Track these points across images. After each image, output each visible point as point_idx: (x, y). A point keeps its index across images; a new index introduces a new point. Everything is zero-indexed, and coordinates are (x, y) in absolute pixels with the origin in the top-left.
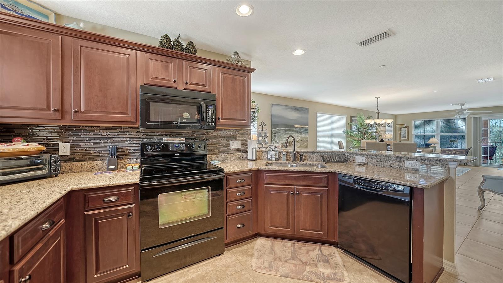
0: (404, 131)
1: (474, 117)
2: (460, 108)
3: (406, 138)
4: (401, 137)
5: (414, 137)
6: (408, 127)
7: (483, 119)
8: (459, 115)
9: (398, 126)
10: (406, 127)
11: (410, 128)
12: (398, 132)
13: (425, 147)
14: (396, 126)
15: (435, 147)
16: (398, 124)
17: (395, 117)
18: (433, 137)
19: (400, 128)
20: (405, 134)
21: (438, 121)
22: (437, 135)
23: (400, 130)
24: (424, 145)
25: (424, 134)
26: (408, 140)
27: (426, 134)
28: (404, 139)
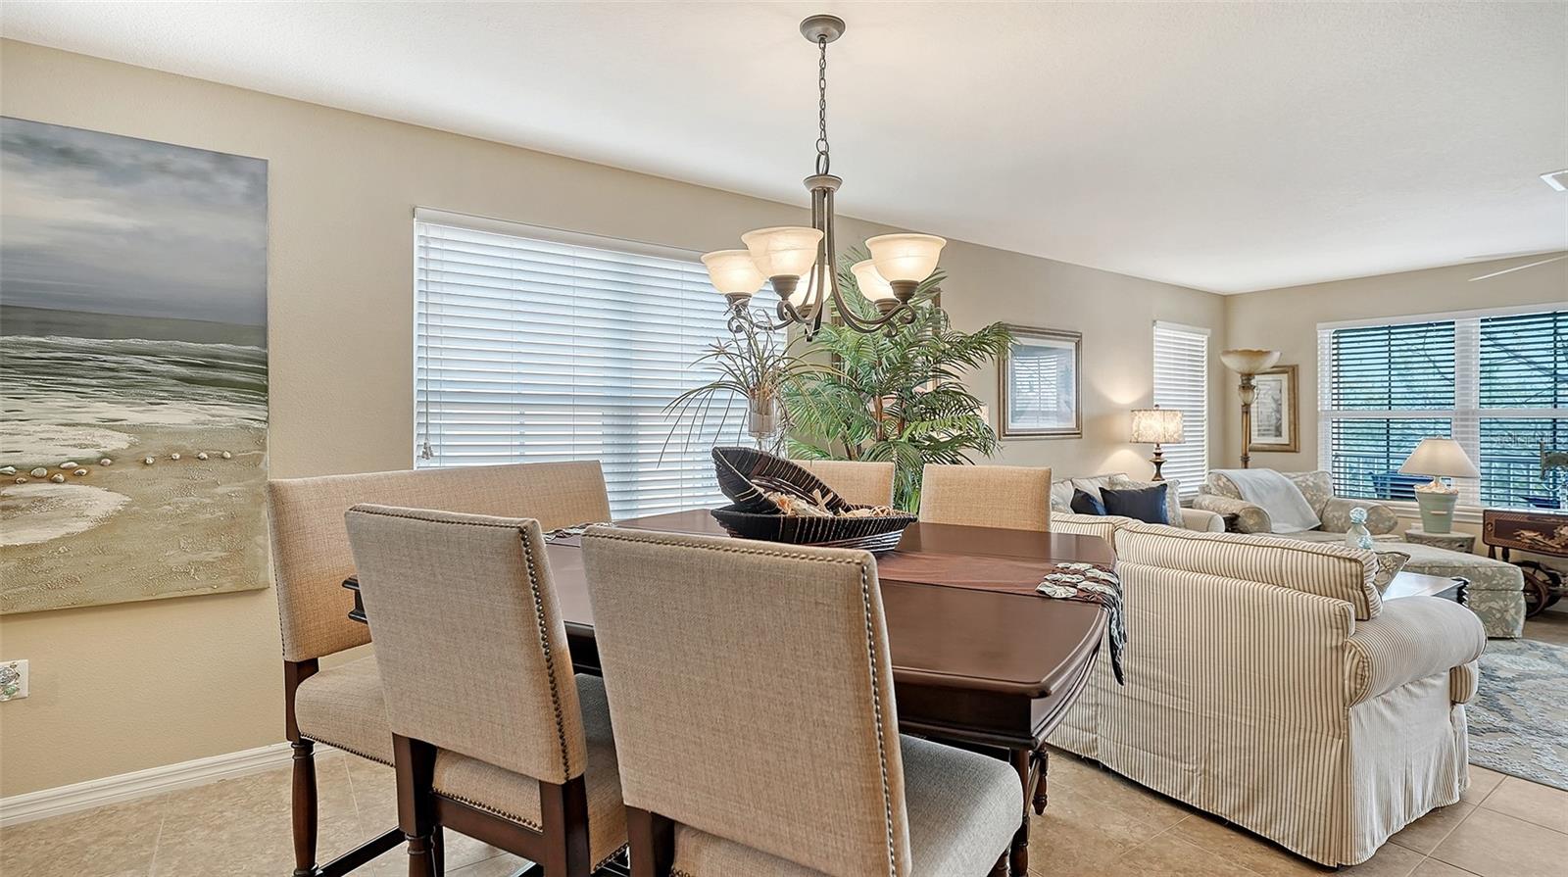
0: (1268, 391)
3: (1285, 439)
4: (1254, 429)
5: (1327, 428)
6: (1294, 368)
9: (1234, 364)
10: (1279, 370)
11: (1303, 376)
12: (1237, 399)
13: (1389, 493)
14: (1224, 365)
15: (1449, 499)
16: (1236, 352)
17: (1222, 307)
18: (1437, 430)
19: (1248, 377)
20: (1279, 411)
21: (1470, 326)
22: (1466, 415)
23: (1247, 387)
24: (1389, 482)
25: (1384, 413)
26: (1292, 448)
27: (1396, 413)
28: (1272, 440)
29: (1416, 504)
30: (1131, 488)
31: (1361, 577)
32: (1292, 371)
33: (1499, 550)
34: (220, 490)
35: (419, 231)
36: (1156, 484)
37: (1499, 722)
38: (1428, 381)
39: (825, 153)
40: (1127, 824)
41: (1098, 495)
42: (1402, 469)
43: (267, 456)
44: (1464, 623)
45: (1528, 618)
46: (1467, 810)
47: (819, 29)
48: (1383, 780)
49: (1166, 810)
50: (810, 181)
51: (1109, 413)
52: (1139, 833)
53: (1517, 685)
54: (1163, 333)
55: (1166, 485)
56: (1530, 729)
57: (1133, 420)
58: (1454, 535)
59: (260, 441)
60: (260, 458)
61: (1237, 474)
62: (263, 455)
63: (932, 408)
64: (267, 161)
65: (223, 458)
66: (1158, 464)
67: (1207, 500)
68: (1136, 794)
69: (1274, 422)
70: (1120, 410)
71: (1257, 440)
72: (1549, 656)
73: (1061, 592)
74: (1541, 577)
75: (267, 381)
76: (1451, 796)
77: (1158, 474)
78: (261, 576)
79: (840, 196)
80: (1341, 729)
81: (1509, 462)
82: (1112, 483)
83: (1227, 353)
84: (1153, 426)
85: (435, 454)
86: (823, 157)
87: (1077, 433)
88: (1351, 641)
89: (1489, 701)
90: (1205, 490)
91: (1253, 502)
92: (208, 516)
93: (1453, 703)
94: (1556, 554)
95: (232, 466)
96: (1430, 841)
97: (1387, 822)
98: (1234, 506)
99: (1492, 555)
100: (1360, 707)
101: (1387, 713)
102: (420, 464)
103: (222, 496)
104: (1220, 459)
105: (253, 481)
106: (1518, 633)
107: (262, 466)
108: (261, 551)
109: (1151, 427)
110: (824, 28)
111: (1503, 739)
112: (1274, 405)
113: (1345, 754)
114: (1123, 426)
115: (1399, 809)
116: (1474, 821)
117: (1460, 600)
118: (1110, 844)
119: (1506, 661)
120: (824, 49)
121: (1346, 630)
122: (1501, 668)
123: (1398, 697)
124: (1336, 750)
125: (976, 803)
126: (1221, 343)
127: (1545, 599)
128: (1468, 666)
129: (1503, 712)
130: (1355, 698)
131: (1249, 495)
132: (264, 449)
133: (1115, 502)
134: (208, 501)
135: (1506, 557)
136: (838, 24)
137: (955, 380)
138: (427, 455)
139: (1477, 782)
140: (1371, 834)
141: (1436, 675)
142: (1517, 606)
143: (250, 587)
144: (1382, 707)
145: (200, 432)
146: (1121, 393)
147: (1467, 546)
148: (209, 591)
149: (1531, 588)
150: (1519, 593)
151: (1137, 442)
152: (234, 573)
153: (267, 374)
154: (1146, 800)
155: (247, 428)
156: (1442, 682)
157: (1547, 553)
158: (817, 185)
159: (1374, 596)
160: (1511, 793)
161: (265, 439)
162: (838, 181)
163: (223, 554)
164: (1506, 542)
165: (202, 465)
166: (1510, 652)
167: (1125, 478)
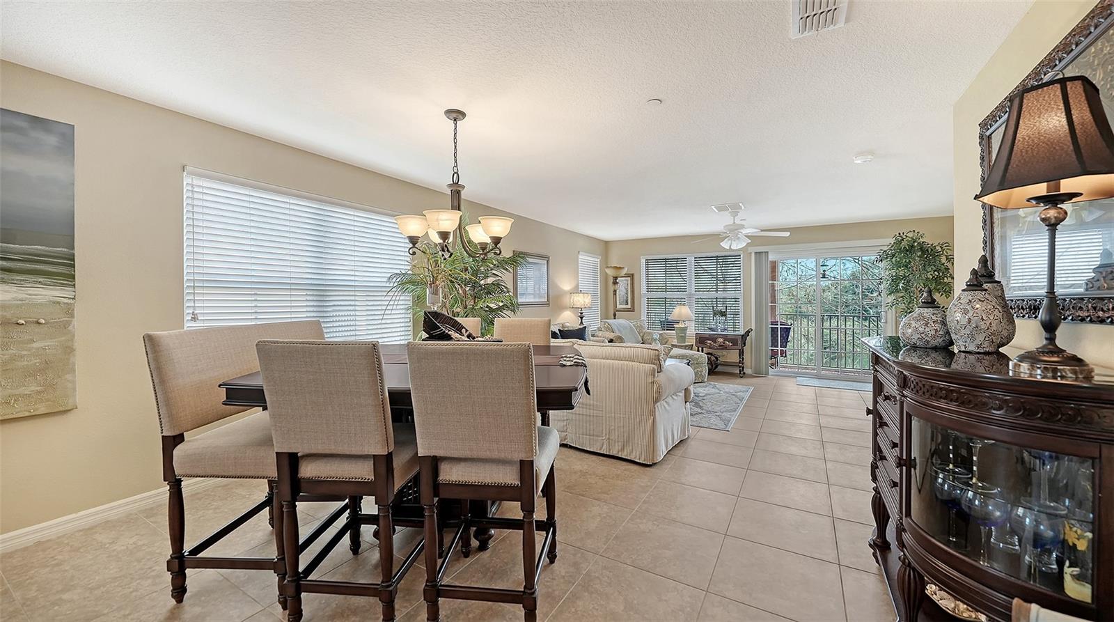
0: (623, 283)
1: (756, 253)
2: (731, 222)
3: (629, 306)
4: (618, 301)
5: (644, 301)
6: (633, 275)
7: (771, 257)
8: (730, 242)
9: (610, 272)
10: (627, 275)
11: (635, 276)
12: (611, 288)
13: (666, 328)
14: (606, 273)
15: (685, 329)
16: (611, 267)
17: (605, 246)
18: (681, 302)
19: (616, 278)
20: (627, 294)
21: (691, 260)
22: (690, 296)
23: (615, 283)
24: (666, 324)
25: (663, 294)
26: (632, 310)
27: (669, 294)
28: (624, 306)
29: (674, 332)
30: (571, 329)
31: (659, 356)
32: (632, 276)
33: (700, 348)
34: (35, 345)
35: (187, 180)
36: (582, 327)
37: (700, 411)
38: (677, 280)
39: (457, 173)
40: (581, 465)
41: (558, 332)
42: (670, 318)
43: (75, 322)
44: (688, 373)
45: (709, 374)
46: (690, 440)
47: (454, 115)
48: (665, 431)
49: (594, 457)
50: (449, 185)
51: (561, 294)
52: (586, 467)
53: (705, 398)
54: (583, 258)
55: (585, 327)
56: (709, 412)
57: (571, 298)
58: (687, 344)
59: (69, 311)
60: (69, 323)
61: (611, 321)
62: (71, 321)
63: (489, 290)
64: (73, 126)
65: (39, 323)
66: (582, 318)
67: (600, 333)
68: (583, 454)
69: (625, 298)
70: (565, 293)
71: (619, 306)
72: (714, 387)
73: (569, 363)
74: (713, 358)
75: (74, 271)
76: (685, 436)
77: (582, 322)
78: (70, 401)
79: (464, 194)
80: (653, 413)
81: (704, 314)
82: (563, 327)
83: (607, 267)
84: (581, 300)
85: (199, 318)
86: (455, 175)
87: (547, 304)
88: (656, 379)
89: (697, 405)
90: (599, 329)
91: (618, 334)
92: (26, 363)
93: (686, 402)
94: (717, 349)
95: (46, 329)
96: (679, 452)
97: (667, 448)
98: (612, 336)
99: (698, 351)
100: (659, 404)
101: (666, 406)
102: (189, 325)
103: (38, 349)
104: (605, 316)
105: (63, 338)
106: (706, 380)
107: (70, 328)
108: (70, 385)
109: (579, 301)
110: (456, 115)
111: (701, 416)
112: (625, 291)
113: (654, 421)
114: (567, 300)
115: (670, 441)
116: (692, 444)
117: (688, 365)
118: (575, 473)
119: (701, 390)
120: (456, 124)
121: (654, 376)
122: (701, 392)
123: (669, 400)
124: (651, 421)
125: (547, 439)
126: (605, 263)
127: (714, 366)
128: (689, 388)
129: (701, 407)
130: (657, 400)
131: (617, 331)
132: (73, 316)
133: (565, 334)
134: (25, 353)
135: (702, 352)
136: (463, 114)
137: (500, 278)
138: (194, 319)
139: (692, 431)
140: (662, 451)
141: (680, 392)
142: (705, 369)
143: (61, 409)
144: (665, 404)
145: (18, 306)
146: (566, 285)
147: (691, 348)
148: (27, 414)
149: (710, 362)
150: (706, 364)
151: (573, 308)
152: (48, 400)
153: (74, 267)
154: (587, 455)
155: (58, 303)
156: (682, 394)
157: (714, 349)
158: (454, 188)
159: (662, 363)
160: (703, 433)
161: (73, 309)
162: (463, 187)
163: (37, 388)
164: (703, 345)
165: (20, 329)
166: (703, 387)
167: (568, 324)
